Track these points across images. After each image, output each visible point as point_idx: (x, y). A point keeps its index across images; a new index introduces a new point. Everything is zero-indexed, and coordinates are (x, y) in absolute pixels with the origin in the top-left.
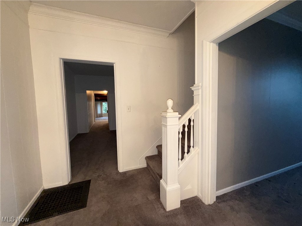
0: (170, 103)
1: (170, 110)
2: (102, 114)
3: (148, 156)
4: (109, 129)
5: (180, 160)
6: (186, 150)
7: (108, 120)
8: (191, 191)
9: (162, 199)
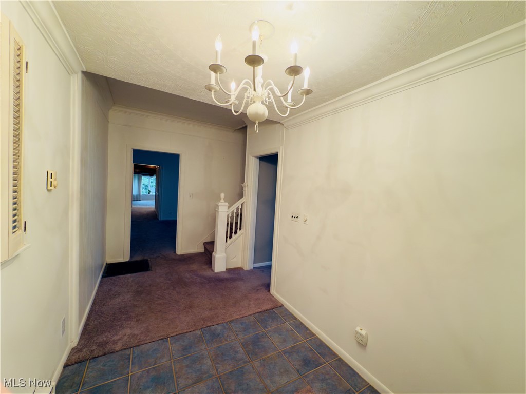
0: (223, 195)
1: (222, 201)
2: (139, 195)
3: (207, 241)
4: (158, 219)
5: (228, 238)
6: (234, 231)
7: (154, 207)
8: (237, 263)
9: (212, 268)
